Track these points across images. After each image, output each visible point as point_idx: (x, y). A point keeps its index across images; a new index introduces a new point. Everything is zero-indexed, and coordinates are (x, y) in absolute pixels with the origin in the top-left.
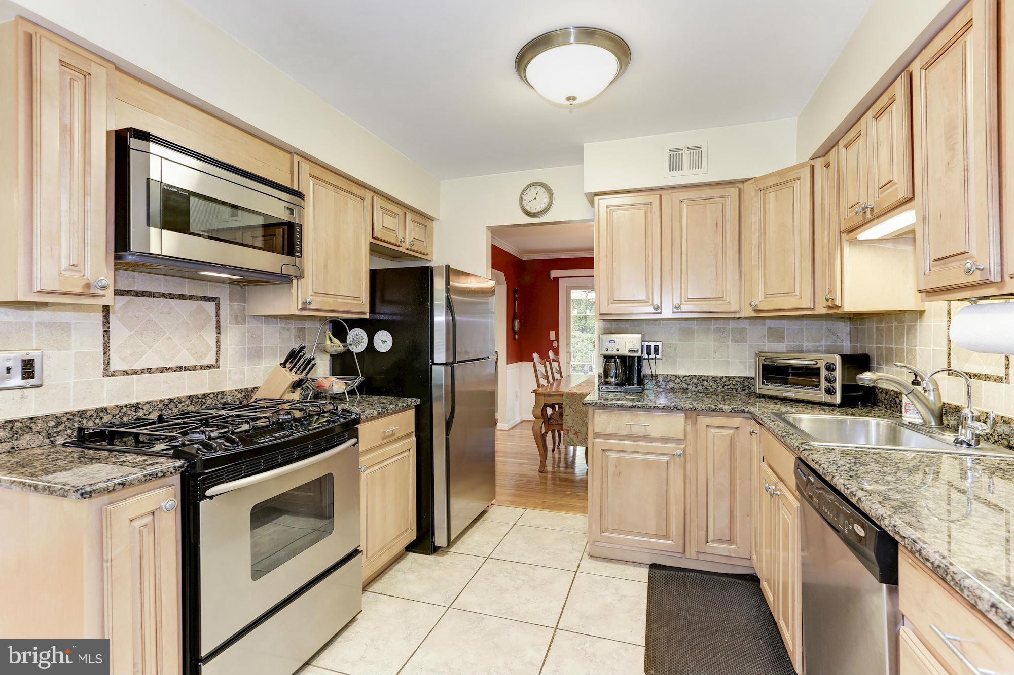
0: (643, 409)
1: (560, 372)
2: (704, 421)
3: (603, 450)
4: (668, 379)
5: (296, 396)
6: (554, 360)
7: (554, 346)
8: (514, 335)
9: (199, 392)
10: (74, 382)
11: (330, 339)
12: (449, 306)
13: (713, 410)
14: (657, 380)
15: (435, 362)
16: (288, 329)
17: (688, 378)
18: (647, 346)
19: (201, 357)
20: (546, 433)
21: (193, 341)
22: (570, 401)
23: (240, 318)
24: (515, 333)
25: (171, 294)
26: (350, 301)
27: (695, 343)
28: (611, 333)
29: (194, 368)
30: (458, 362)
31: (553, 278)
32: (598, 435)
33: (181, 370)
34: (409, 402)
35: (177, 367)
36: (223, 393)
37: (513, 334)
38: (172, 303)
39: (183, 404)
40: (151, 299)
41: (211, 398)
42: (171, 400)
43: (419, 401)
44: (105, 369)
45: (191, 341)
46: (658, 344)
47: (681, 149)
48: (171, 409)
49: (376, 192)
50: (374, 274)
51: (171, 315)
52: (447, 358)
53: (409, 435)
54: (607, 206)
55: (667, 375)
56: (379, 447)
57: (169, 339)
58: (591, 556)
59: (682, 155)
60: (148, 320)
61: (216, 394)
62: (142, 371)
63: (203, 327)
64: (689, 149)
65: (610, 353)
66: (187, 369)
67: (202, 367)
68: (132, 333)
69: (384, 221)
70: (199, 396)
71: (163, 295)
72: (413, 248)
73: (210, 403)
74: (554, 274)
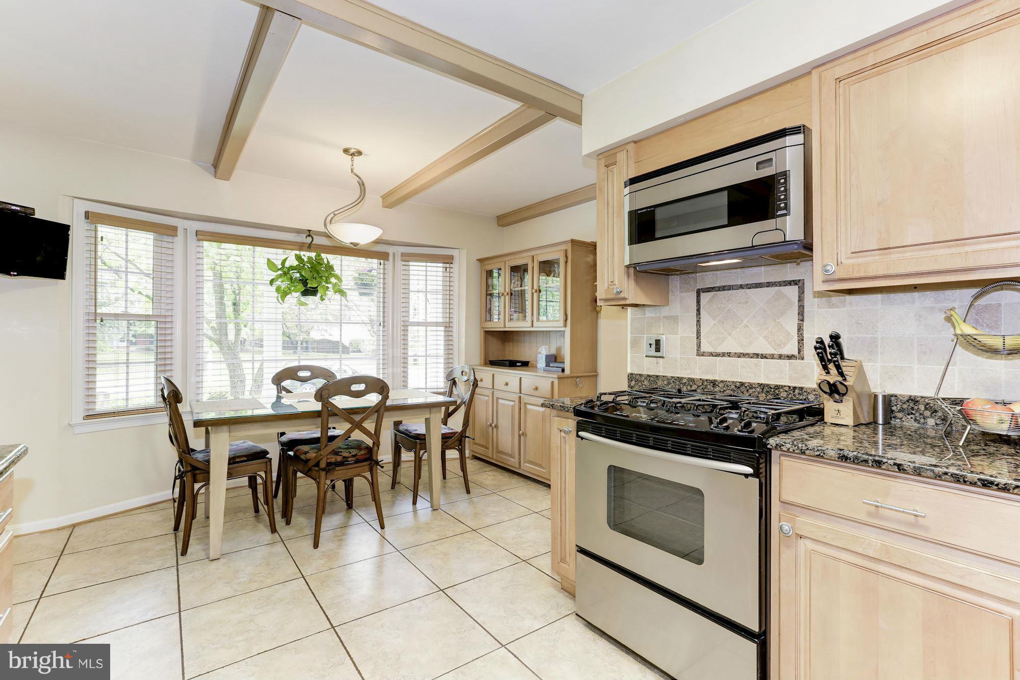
9: (772, 382)
10: (680, 357)
19: (779, 345)
21: (770, 329)
25: (748, 284)
29: (772, 357)
33: (757, 357)
35: (754, 354)
36: (801, 389)
38: (748, 293)
39: (754, 390)
40: (730, 292)
41: (786, 391)
42: (742, 384)
44: (697, 350)
45: (768, 328)
48: (742, 392)
51: (748, 304)
57: (746, 326)
60: (728, 310)
61: (792, 388)
62: (723, 355)
63: (782, 314)
66: (764, 357)
67: (780, 357)
68: (716, 322)
70: (772, 386)
71: (741, 287)
73: (785, 396)
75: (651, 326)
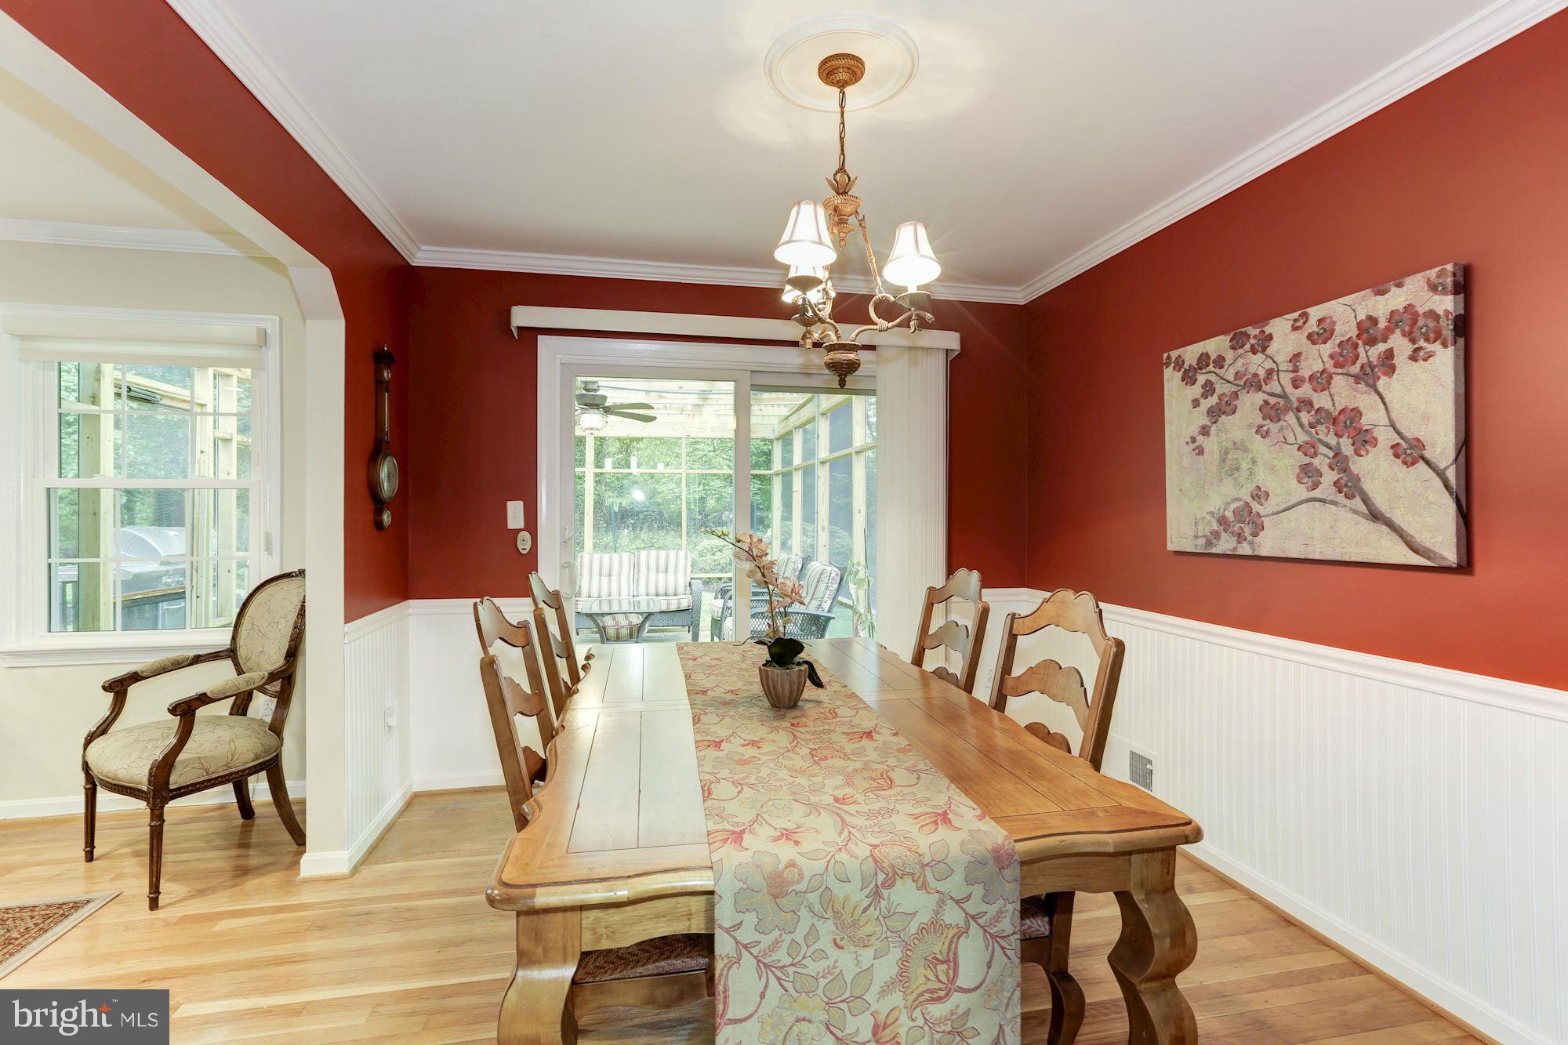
7: (520, 546)
8: (379, 512)
24: (380, 509)
31: (519, 328)
37: (371, 506)
74: (523, 316)
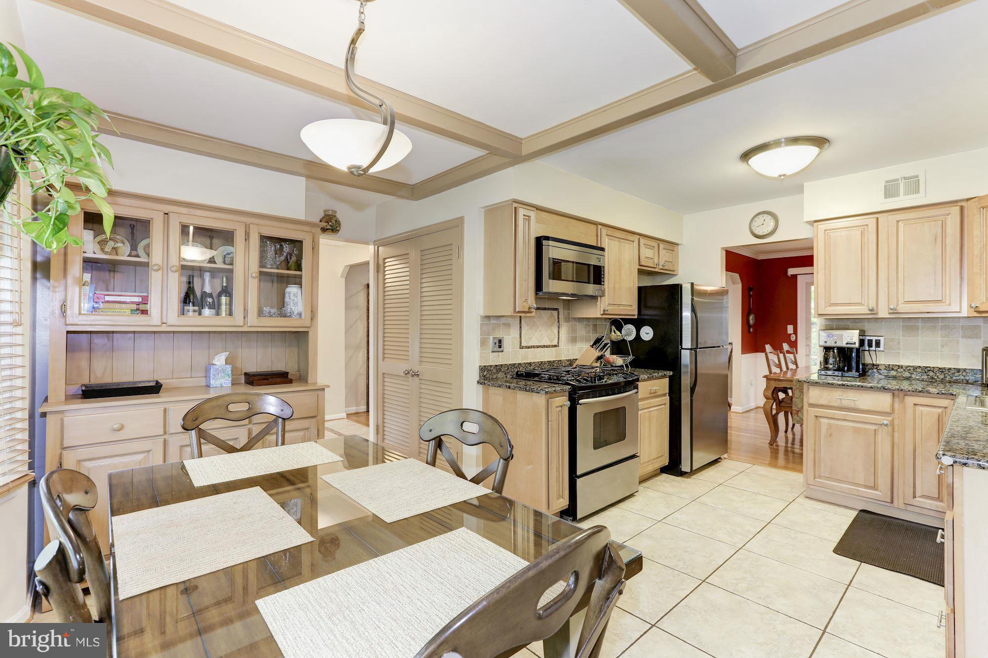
0: (852, 388)
1: (795, 363)
2: (910, 400)
3: (817, 417)
4: (889, 368)
5: (598, 364)
6: (788, 352)
7: (792, 339)
8: (749, 329)
9: (552, 360)
10: (512, 351)
11: (614, 332)
12: (693, 310)
13: (920, 392)
14: (878, 368)
15: (683, 347)
16: (589, 325)
17: (912, 368)
18: (868, 340)
19: (552, 340)
20: (777, 413)
21: (549, 332)
22: (799, 386)
23: (568, 319)
24: (749, 326)
25: (541, 308)
26: (626, 308)
27: (920, 338)
28: (832, 329)
29: (550, 346)
30: (700, 348)
31: (791, 275)
32: (812, 405)
33: (545, 347)
34: (666, 373)
35: (543, 346)
36: (561, 361)
37: (747, 327)
38: (542, 313)
39: (546, 365)
41: (556, 363)
42: (542, 362)
43: (672, 373)
44: (520, 345)
46: (879, 338)
47: (897, 180)
49: (640, 235)
50: (640, 289)
51: (541, 318)
52: (692, 345)
53: (664, 395)
54: (825, 230)
55: (889, 365)
56: (647, 398)
57: (541, 330)
58: (807, 497)
59: (898, 185)
60: (534, 321)
61: (558, 361)
62: (532, 347)
63: (553, 324)
64: (905, 178)
65: (828, 344)
66: (547, 347)
67: (553, 346)
68: (528, 328)
69: (646, 253)
70: (552, 362)
72: (665, 268)
73: (556, 365)
74: (791, 271)
75: (495, 330)
